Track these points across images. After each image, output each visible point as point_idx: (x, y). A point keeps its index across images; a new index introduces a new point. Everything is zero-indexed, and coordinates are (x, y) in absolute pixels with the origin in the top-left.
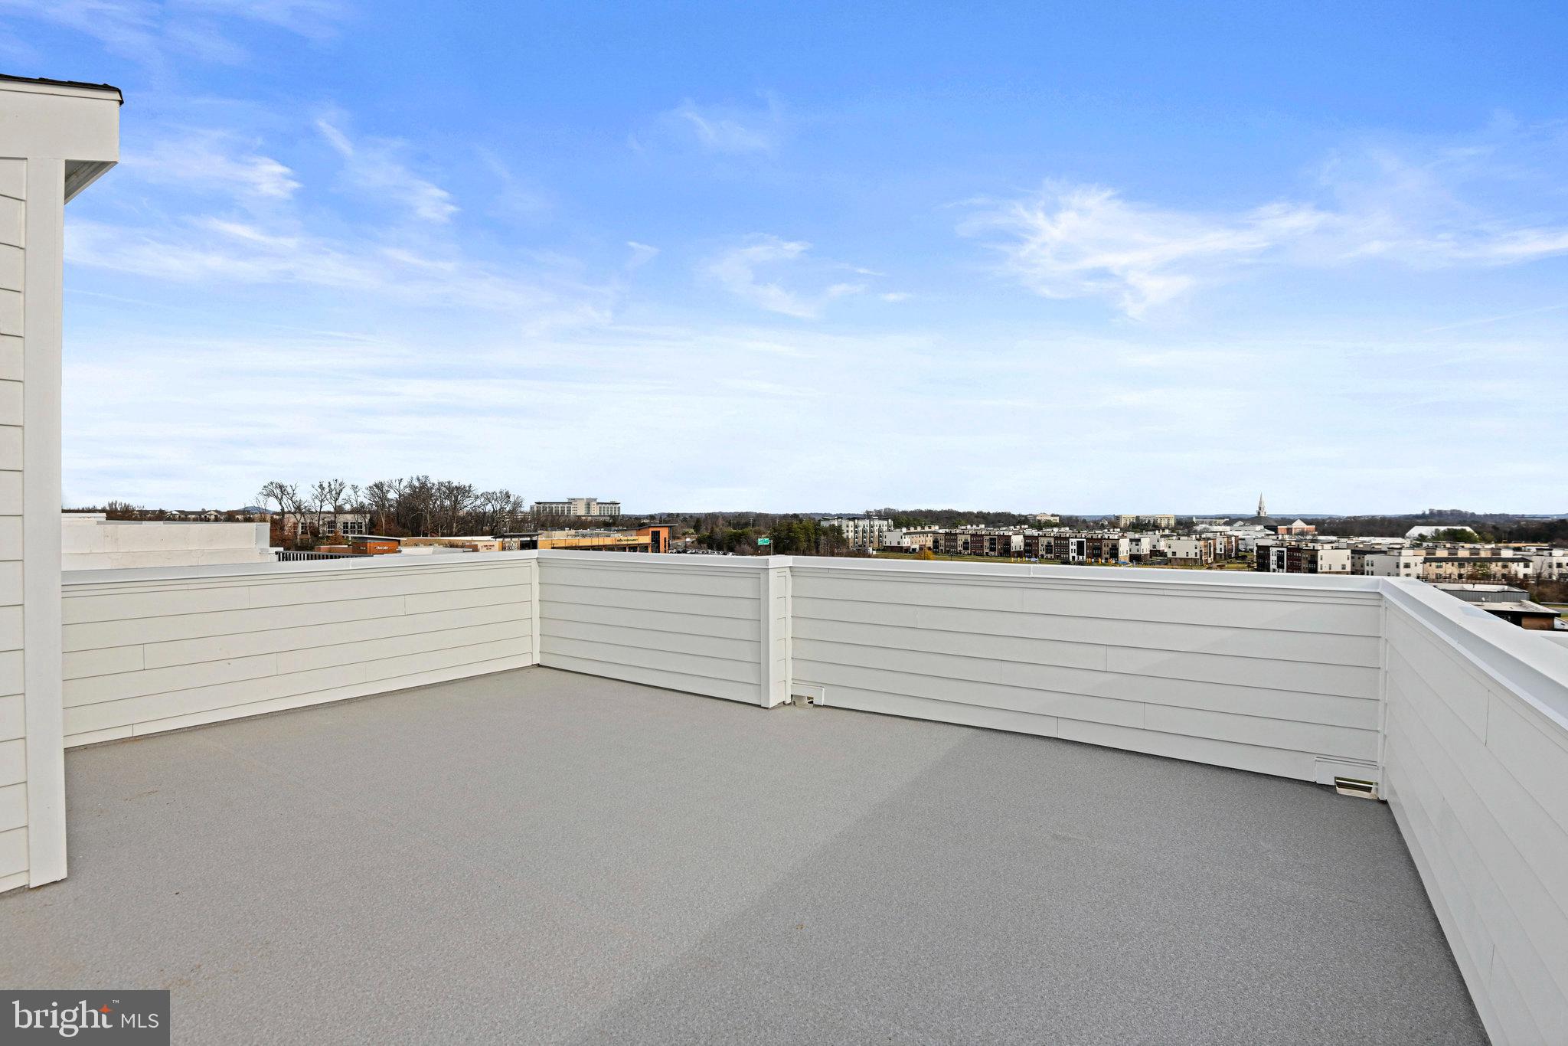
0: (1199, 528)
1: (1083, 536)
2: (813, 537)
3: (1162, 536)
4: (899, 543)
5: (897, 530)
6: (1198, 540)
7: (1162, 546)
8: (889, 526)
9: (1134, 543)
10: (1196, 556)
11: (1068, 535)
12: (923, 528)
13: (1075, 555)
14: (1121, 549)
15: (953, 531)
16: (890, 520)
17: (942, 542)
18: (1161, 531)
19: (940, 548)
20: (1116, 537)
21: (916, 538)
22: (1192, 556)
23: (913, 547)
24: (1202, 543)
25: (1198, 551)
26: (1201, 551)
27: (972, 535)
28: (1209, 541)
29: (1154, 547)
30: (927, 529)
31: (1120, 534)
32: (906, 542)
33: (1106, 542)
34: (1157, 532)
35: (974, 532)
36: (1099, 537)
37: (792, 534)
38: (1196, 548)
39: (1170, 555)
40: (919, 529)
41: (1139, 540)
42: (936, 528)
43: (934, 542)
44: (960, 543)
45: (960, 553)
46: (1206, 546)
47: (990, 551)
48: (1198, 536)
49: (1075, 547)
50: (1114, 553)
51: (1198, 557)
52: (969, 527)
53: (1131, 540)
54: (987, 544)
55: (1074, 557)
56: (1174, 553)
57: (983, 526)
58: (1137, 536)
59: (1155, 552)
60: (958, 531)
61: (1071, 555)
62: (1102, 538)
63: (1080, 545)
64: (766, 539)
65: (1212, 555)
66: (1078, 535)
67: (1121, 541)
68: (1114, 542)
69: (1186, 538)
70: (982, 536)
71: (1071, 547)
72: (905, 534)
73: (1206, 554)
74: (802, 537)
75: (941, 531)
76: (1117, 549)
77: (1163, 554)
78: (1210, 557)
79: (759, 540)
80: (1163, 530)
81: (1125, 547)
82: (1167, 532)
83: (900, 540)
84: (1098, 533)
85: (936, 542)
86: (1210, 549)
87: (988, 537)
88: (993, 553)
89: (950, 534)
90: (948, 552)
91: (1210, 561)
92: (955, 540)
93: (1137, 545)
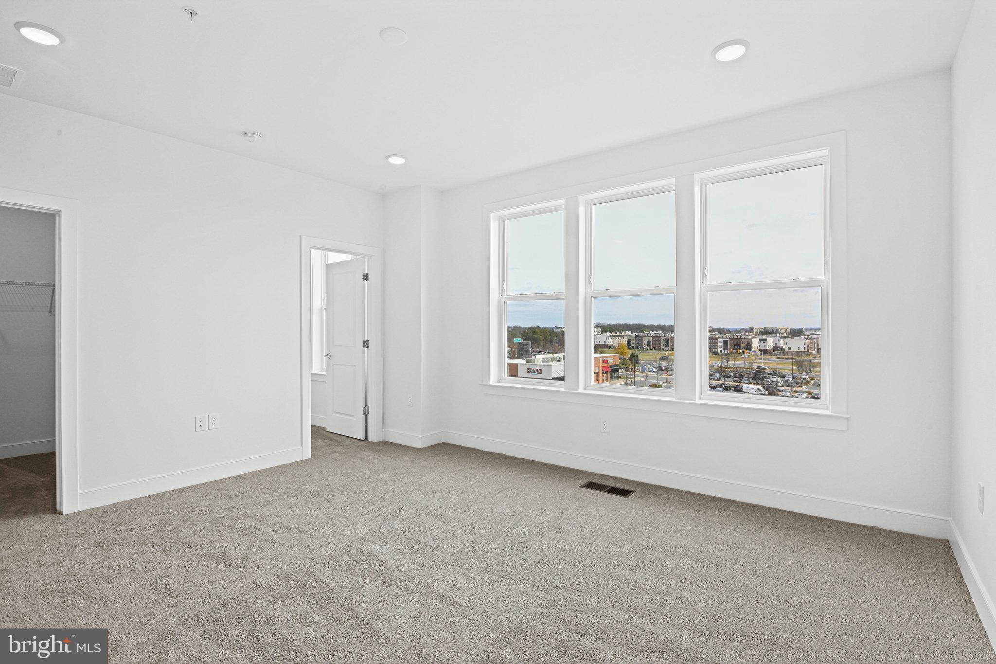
0: (807, 333)
1: (728, 337)
2: (549, 338)
3: (781, 337)
4: (605, 342)
5: (604, 334)
6: (806, 339)
7: (781, 343)
8: (598, 332)
9: (762, 342)
10: (805, 349)
11: (717, 337)
12: (621, 333)
13: (722, 349)
14: (753, 345)
15: (640, 334)
16: (599, 328)
17: (633, 341)
18: (781, 334)
19: (632, 345)
20: (750, 337)
21: (616, 339)
22: (802, 349)
23: (614, 345)
24: (809, 341)
25: (806, 346)
26: (808, 346)
27: (653, 337)
28: (814, 340)
29: (776, 344)
30: (623, 333)
31: (753, 336)
32: (610, 342)
33: (743, 340)
34: (778, 335)
35: (655, 335)
36: (739, 337)
37: (536, 336)
38: (805, 344)
39: (787, 349)
40: (618, 333)
41: (765, 340)
42: (630, 333)
43: (628, 341)
44: (645, 342)
45: (645, 349)
46: (811, 343)
47: (665, 347)
48: (806, 337)
49: (722, 344)
50: (749, 347)
51: (806, 350)
52: (651, 332)
53: (760, 340)
54: (663, 342)
55: (721, 351)
56: (790, 348)
57: (661, 332)
58: (764, 337)
59: (777, 348)
60: (643, 335)
61: (719, 349)
62: (740, 338)
63: (726, 343)
64: (519, 339)
65: (816, 349)
66: (724, 336)
67: (753, 340)
68: (748, 340)
69: (798, 338)
70: (660, 337)
71: (719, 344)
72: (609, 337)
73: (811, 348)
74: (542, 338)
75: (632, 335)
76: (751, 345)
77: (781, 349)
78: (814, 350)
79: (515, 339)
80: (782, 334)
81: (756, 344)
82: (785, 335)
83: (605, 340)
84: (738, 336)
85: (629, 341)
86: (814, 345)
87: (663, 338)
88: (667, 348)
89: (639, 336)
90: (637, 348)
91: (814, 353)
92: (642, 340)
93: (764, 343)
